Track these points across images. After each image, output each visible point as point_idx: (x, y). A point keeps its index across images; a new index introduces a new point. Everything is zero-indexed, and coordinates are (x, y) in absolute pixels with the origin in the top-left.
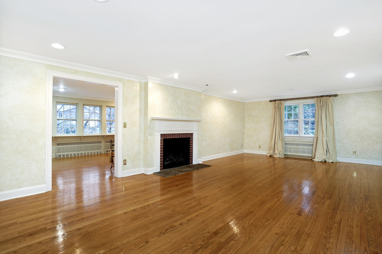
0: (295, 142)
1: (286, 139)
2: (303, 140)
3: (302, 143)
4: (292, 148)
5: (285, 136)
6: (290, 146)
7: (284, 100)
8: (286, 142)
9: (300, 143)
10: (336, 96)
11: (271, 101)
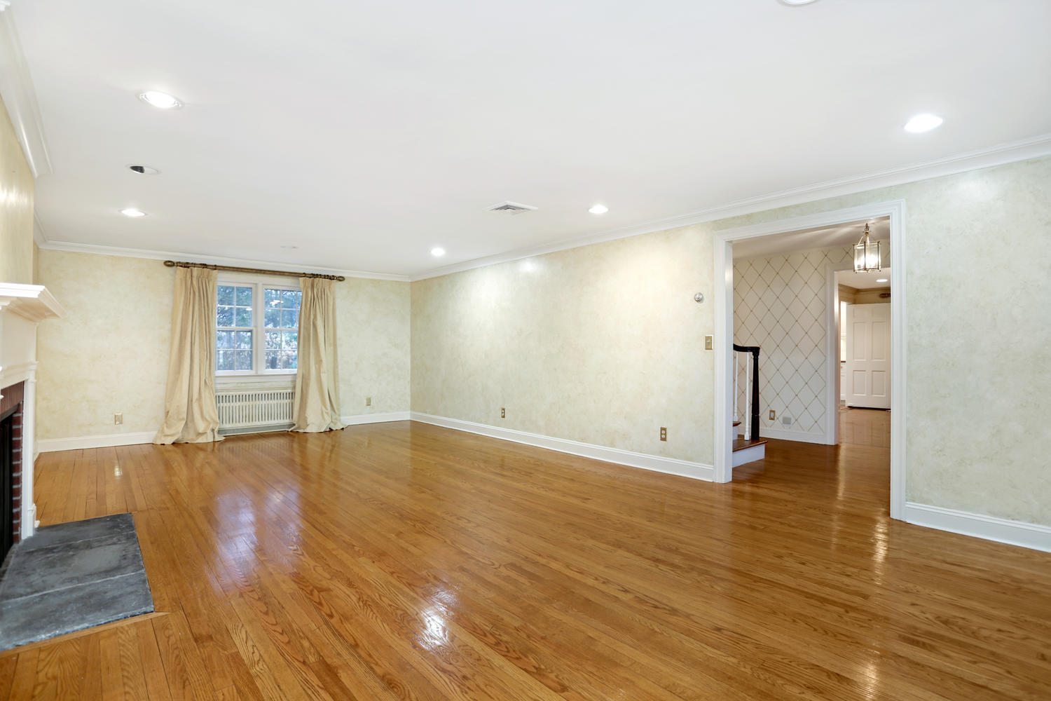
0: (246, 390)
1: (220, 384)
2: (266, 385)
3: (263, 392)
4: (238, 408)
5: (216, 377)
6: (232, 404)
7: (215, 267)
8: (219, 394)
9: (260, 392)
10: (341, 279)
11: (169, 264)
